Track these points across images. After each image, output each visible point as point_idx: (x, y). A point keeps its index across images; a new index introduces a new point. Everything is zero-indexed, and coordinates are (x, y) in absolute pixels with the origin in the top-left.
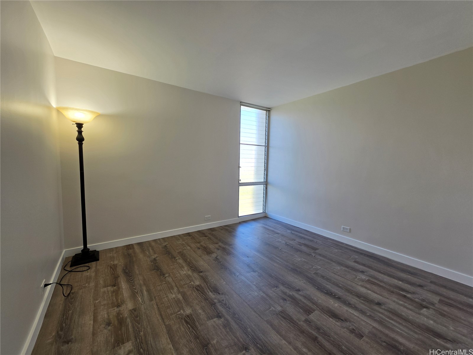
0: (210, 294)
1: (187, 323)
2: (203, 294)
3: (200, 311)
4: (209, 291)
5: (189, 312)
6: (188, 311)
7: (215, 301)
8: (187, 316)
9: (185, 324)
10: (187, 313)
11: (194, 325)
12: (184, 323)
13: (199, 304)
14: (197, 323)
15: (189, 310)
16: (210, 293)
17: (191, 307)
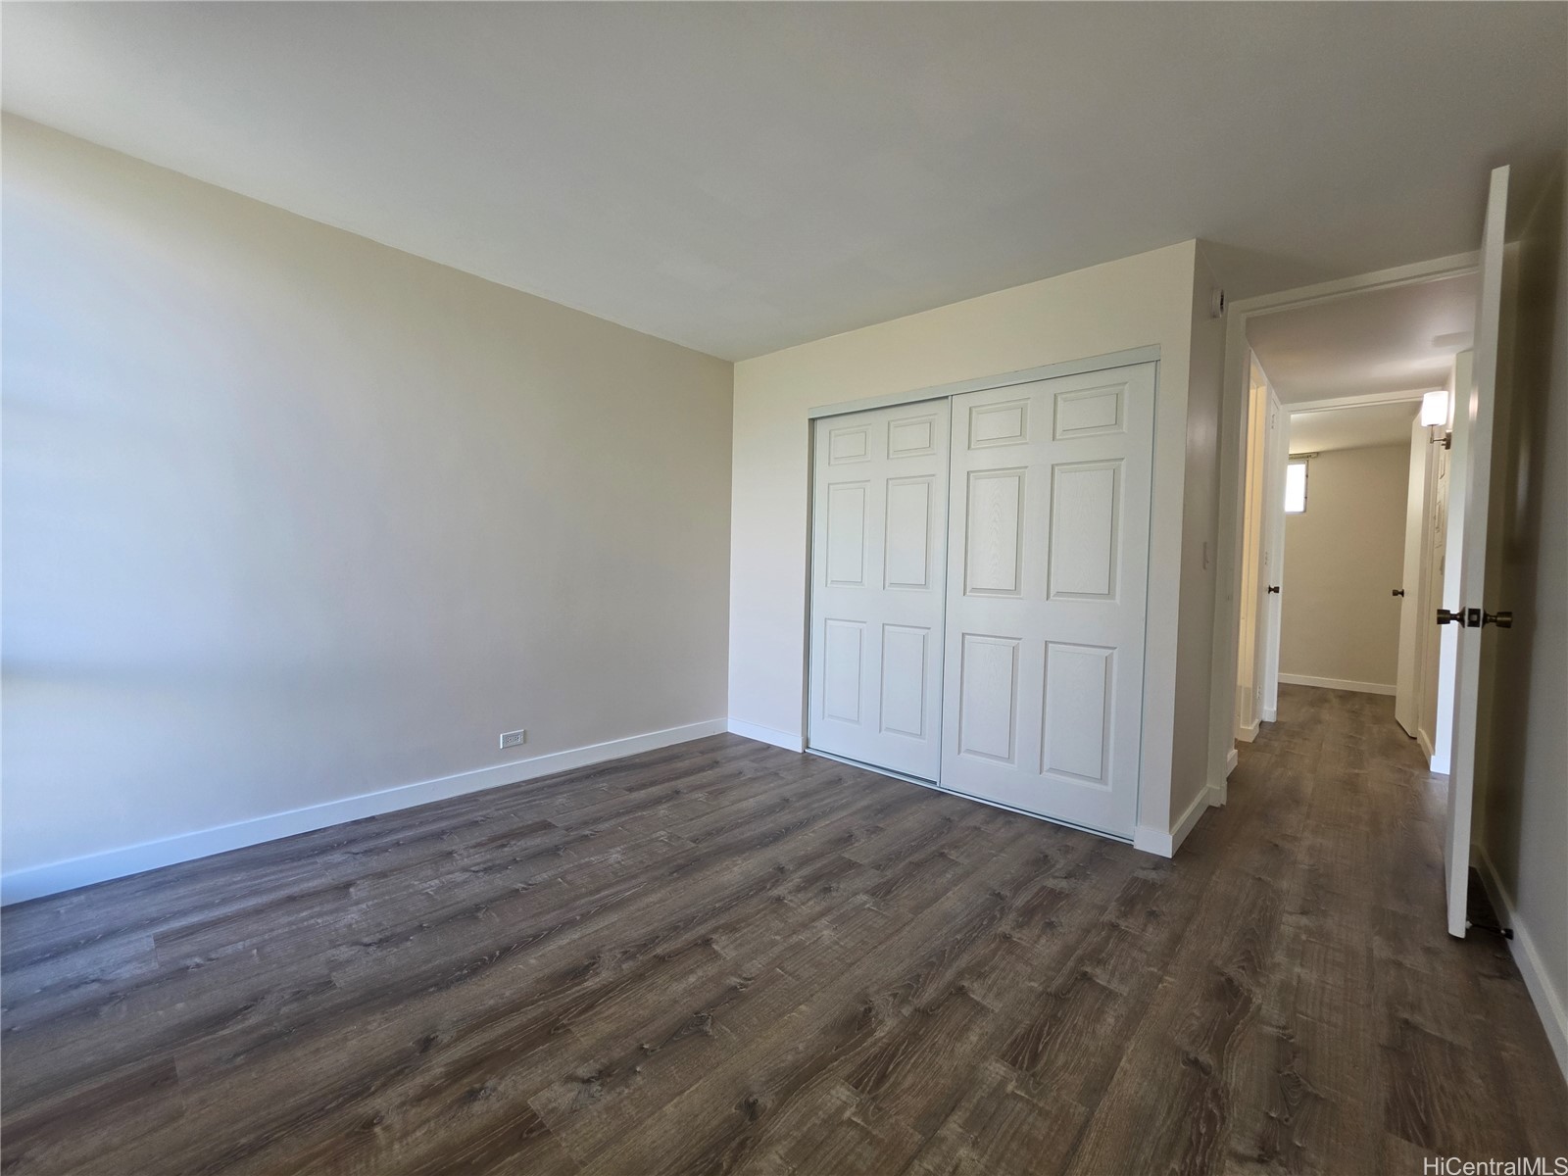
0: (882, 1034)
1: (1035, 1057)
2: (893, 1056)
3: (974, 1038)
4: (870, 1040)
5: (998, 1065)
6: (996, 1070)
7: (906, 1011)
8: (1014, 1065)
9: (1045, 1058)
10: (1005, 1069)
11: (1028, 1038)
12: (1042, 1062)
13: (949, 1049)
14: (1017, 1031)
15: (991, 1068)
16: (879, 1034)
17: (974, 1068)
